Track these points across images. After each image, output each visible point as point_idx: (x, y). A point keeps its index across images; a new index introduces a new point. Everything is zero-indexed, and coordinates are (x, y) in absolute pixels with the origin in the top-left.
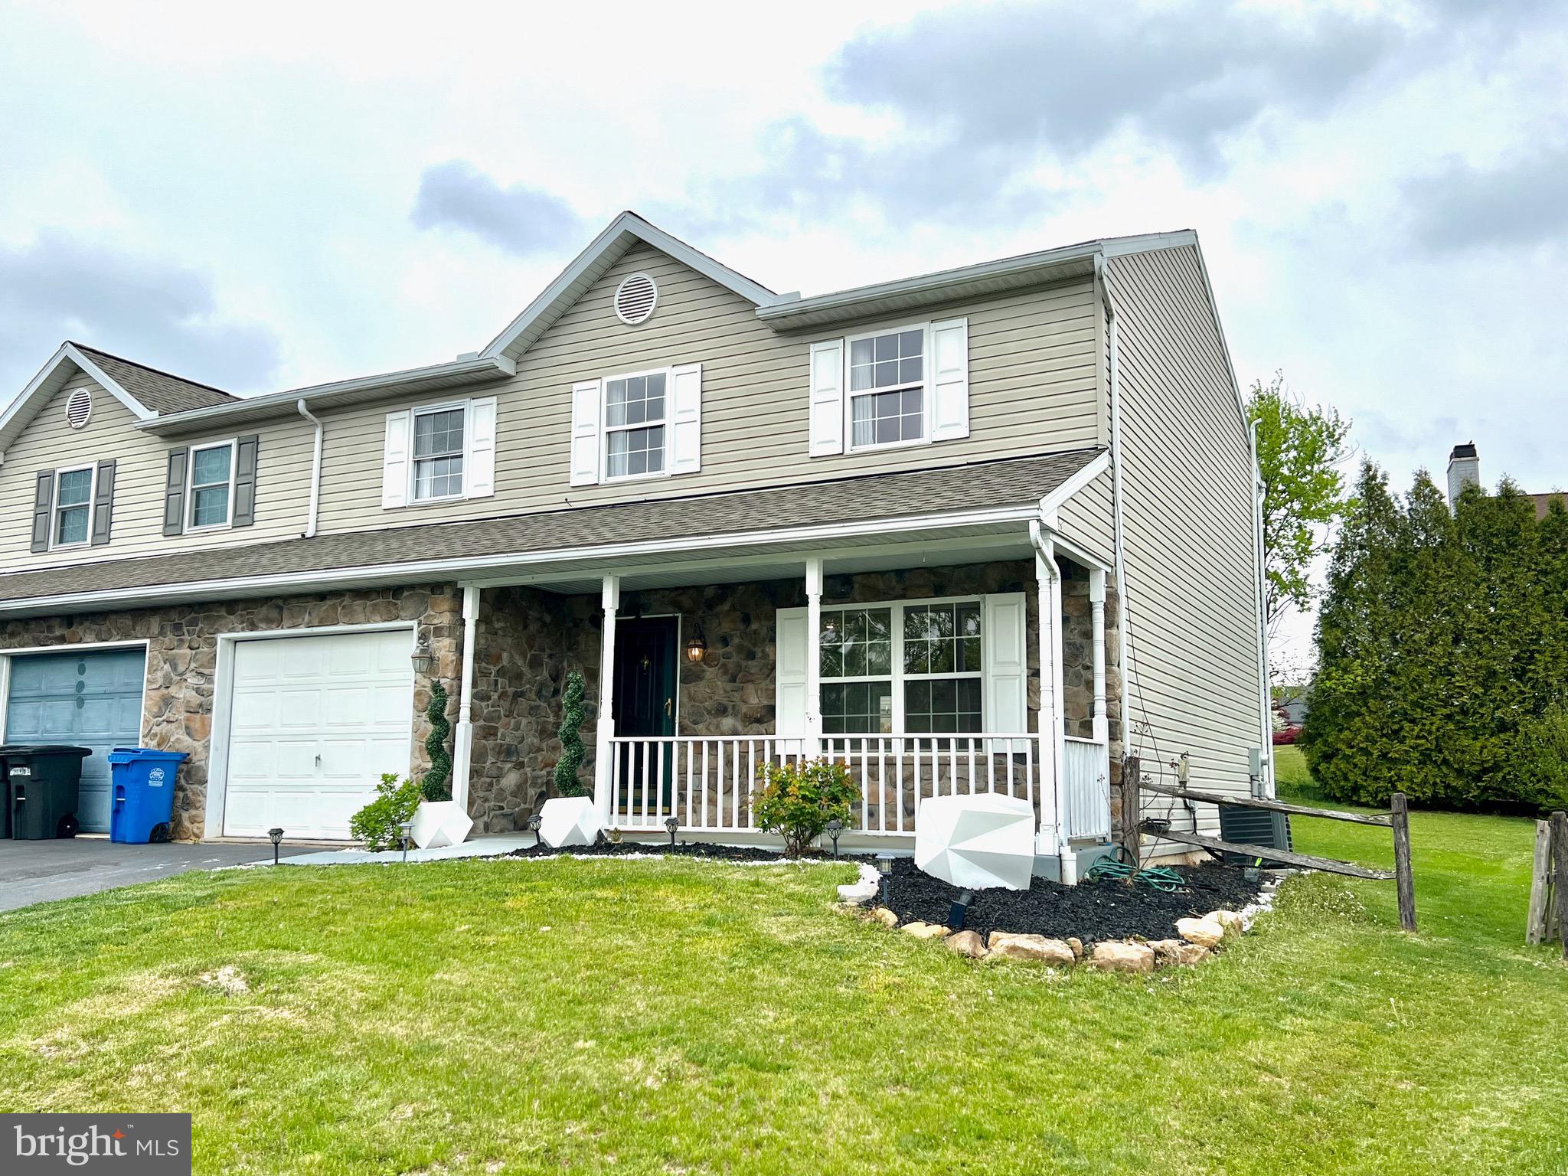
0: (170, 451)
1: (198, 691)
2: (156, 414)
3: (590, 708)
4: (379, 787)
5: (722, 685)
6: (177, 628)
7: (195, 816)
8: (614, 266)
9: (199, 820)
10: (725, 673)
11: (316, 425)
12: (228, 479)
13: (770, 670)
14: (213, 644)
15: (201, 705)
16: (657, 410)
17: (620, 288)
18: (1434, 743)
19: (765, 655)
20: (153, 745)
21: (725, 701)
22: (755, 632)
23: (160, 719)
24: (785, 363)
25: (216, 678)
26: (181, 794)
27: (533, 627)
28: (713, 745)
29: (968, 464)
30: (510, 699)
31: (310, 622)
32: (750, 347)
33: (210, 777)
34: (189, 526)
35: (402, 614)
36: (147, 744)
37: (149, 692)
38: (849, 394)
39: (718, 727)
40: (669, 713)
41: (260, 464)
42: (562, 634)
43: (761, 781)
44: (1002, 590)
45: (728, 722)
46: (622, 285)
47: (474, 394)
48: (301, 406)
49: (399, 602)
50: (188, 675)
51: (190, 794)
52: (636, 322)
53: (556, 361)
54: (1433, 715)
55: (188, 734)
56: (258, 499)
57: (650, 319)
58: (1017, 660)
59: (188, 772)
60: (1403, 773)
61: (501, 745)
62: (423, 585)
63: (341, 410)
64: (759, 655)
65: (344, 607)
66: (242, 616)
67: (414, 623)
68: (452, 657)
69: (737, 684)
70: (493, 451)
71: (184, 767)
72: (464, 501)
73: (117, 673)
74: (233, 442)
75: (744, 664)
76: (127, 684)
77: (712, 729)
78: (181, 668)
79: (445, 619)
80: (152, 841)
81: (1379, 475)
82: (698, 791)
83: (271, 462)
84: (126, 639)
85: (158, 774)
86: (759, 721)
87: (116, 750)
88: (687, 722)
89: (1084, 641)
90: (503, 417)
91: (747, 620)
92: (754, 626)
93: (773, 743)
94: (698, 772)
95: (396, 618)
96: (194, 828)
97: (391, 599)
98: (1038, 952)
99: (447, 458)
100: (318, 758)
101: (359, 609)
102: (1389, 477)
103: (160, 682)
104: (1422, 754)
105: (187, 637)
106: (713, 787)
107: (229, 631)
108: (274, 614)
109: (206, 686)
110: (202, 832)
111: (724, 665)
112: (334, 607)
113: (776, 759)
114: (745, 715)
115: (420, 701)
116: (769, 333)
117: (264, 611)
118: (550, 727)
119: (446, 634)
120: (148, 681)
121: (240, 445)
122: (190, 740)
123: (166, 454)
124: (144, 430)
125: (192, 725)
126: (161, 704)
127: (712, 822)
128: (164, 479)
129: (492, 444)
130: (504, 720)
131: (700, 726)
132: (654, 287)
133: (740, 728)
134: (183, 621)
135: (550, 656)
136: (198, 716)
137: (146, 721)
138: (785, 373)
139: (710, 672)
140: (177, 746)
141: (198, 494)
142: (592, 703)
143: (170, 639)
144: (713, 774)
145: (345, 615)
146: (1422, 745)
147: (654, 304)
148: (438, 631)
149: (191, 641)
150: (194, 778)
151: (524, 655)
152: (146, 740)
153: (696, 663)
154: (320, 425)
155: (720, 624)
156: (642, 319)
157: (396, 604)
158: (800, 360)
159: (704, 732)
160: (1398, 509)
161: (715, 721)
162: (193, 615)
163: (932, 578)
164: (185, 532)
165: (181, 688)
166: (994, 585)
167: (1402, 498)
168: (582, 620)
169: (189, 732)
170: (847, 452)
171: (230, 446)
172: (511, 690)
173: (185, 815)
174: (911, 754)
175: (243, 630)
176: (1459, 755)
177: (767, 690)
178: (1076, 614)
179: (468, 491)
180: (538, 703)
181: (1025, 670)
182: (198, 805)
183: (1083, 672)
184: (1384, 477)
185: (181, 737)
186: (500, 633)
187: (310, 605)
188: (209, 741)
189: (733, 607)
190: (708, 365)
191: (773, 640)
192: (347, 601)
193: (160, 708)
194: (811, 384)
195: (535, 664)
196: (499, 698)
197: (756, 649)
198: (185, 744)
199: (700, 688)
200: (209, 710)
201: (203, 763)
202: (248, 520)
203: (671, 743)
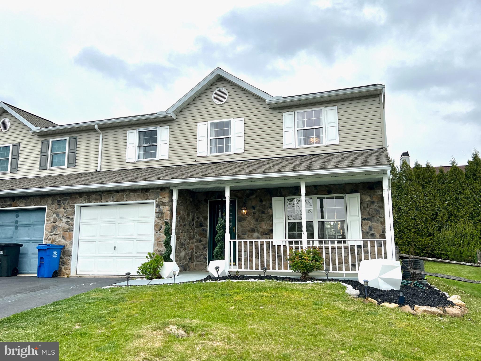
0: (42, 141)
1: (68, 224)
2: (39, 128)
3: (205, 230)
4: (147, 257)
5: (253, 222)
6: (59, 202)
7: (67, 268)
8: (212, 85)
9: (68, 269)
10: (254, 218)
11: (101, 133)
12: (65, 151)
13: (271, 217)
14: (74, 207)
15: (69, 229)
16: (228, 132)
17: (214, 92)
18: (411, 239)
19: (268, 213)
20: (49, 242)
21: (254, 228)
22: (264, 205)
23: (52, 234)
24: (274, 118)
25: (75, 220)
26: (61, 260)
27: (188, 202)
28: (251, 243)
29: (339, 152)
30: (183, 227)
31: (113, 200)
32: (261, 113)
33: (72, 254)
34: (50, 167)
35: (150, 198)
36: (46, 242)
37: (47, 224)
38: (297, 129)
39: (252, 236)
40: (234, 231)
41: (78, 146)
42: (194, 205)
43: (268, 254)
44: (351, 192)
45: (256, 234)
46: (215, 91)
47: (161, 125)
48: (96, 127)
49: (148, 194)
50: (63, 218)
51: (65, 260)
52: (220, 104)
53: (191, 115)
54: (411, 231)
55: (64, 239)
56: (77, 158)
57: (225, 103)
58: (358, 215)
59: (64, 252)
60: (403, 248)
61: (181, 242)
62: (158, 188)
63: (110, 129)
64: (266, 212)
65: (126, 195)
66: (85, 198)
67: (154, 201)
68: (169, 212)
69: (258, 222)
70: (168, 144)
71: (62, 251)
72: (158, 160)
73: (33, 218)
74: (67, 138)
75: (260, 215)
76: (36, 221)
77: (250, 237)
78: (61, 216)
79: (166, 200)
80: (53, 277)
81: (392, 160)
82: (246, 257)
83: (82, 146)
84: (37, 205)
85: (55, 253)
86: (266, 234)
87: (40, 245)
88: (240, 234)
89: (380, 209)
90: (172, 133)
91: (261, 201)
92: (264, 203)
93: (272, 242)
94: (246, 251)
95: (147, 199)
96: (67, 272)
97: (145, 193)
98: (433, 312)
99: (150, 146)
100: (115, 247)
101: (133, 196)
102: (395, 161)
103: (52, 220)
104: (408, 243)
105: (62, 205)
106: (251, 256)
107: (80, 203)
108: (98, 197)
109: (71, 222)
110: (70, 273)
111: (254, 216)
112: (123, 195)
113: (274, 247)
114: (262, 232)
115: (157, 227)
116: (268, 109)
117: (94, 196)
118: (192, 236)
119: (167, 205)
120: (47, 220)
121: (70, 140)
122: (64, 241)
123: (40, 142)
124: (33, 133)
125: (65, 236)
126: (52, 228)
127: (251, 268)
128: (40, 150)
129: (168, 142)
130: (181, 234)
131: (245, 236)
132: (227, 92)
133: (260, 236)
134: (61, 200)
135: (192, 212)
136: (67, 233)
137: (46, 234)
138: (274, 122)
139: (249, 218)
140: (59, 243)
141: (52, 156)
142: (206, 228)
143: (55, 205)
144: (251, 252)
145: (127, 198)
146: (408, 240)
147: (227, 98)
148: (163, 204)
149: (64, 206)
150: (66, 255)
151: (185, 212)
152: (46, 241)
153: (244, 215)
154: (102, 134)
155: (252, 202)
156: (222, 103)
157: (147, 194)
158: (279, 118)
159: (247, 238)
160: (398, 170)
161: (251, 234)
162: (65, 197)
163: (327, 188)
164: (48, 169)
165: (60, 223)
166: (348, 191)
167: (399, 167)
168: (201, 200)
169: (64, 238)
170: (296, 147)
171: (66, 140)
172: (183, 224)
173: (63, 267)
174: (321, 245)
175: (86, 203)
176: (418, 243)
177: (269, 224)
178: (377, 200)
179: (159, 157)
180: (189, 228)
181: (361, 218)
182: (68, 264)
183: (379, 219)
184: (394, 161)
185: (61, 240)
186: (180, 204)
187: (113, 195)
188: (72, 241)
189: (256, 197)
190: (246, 118)
191: (271, 208)
192: (127, 193)
193: (52, 230)
194: (283, 125)
195: (188, 215)
196: (180, 226)
197: (265, 211)
198: (63, 242)
199: (245, 223)
200: (72, 231)
201: (70, 249)
202: (73, 165)
203: (236, 242)
